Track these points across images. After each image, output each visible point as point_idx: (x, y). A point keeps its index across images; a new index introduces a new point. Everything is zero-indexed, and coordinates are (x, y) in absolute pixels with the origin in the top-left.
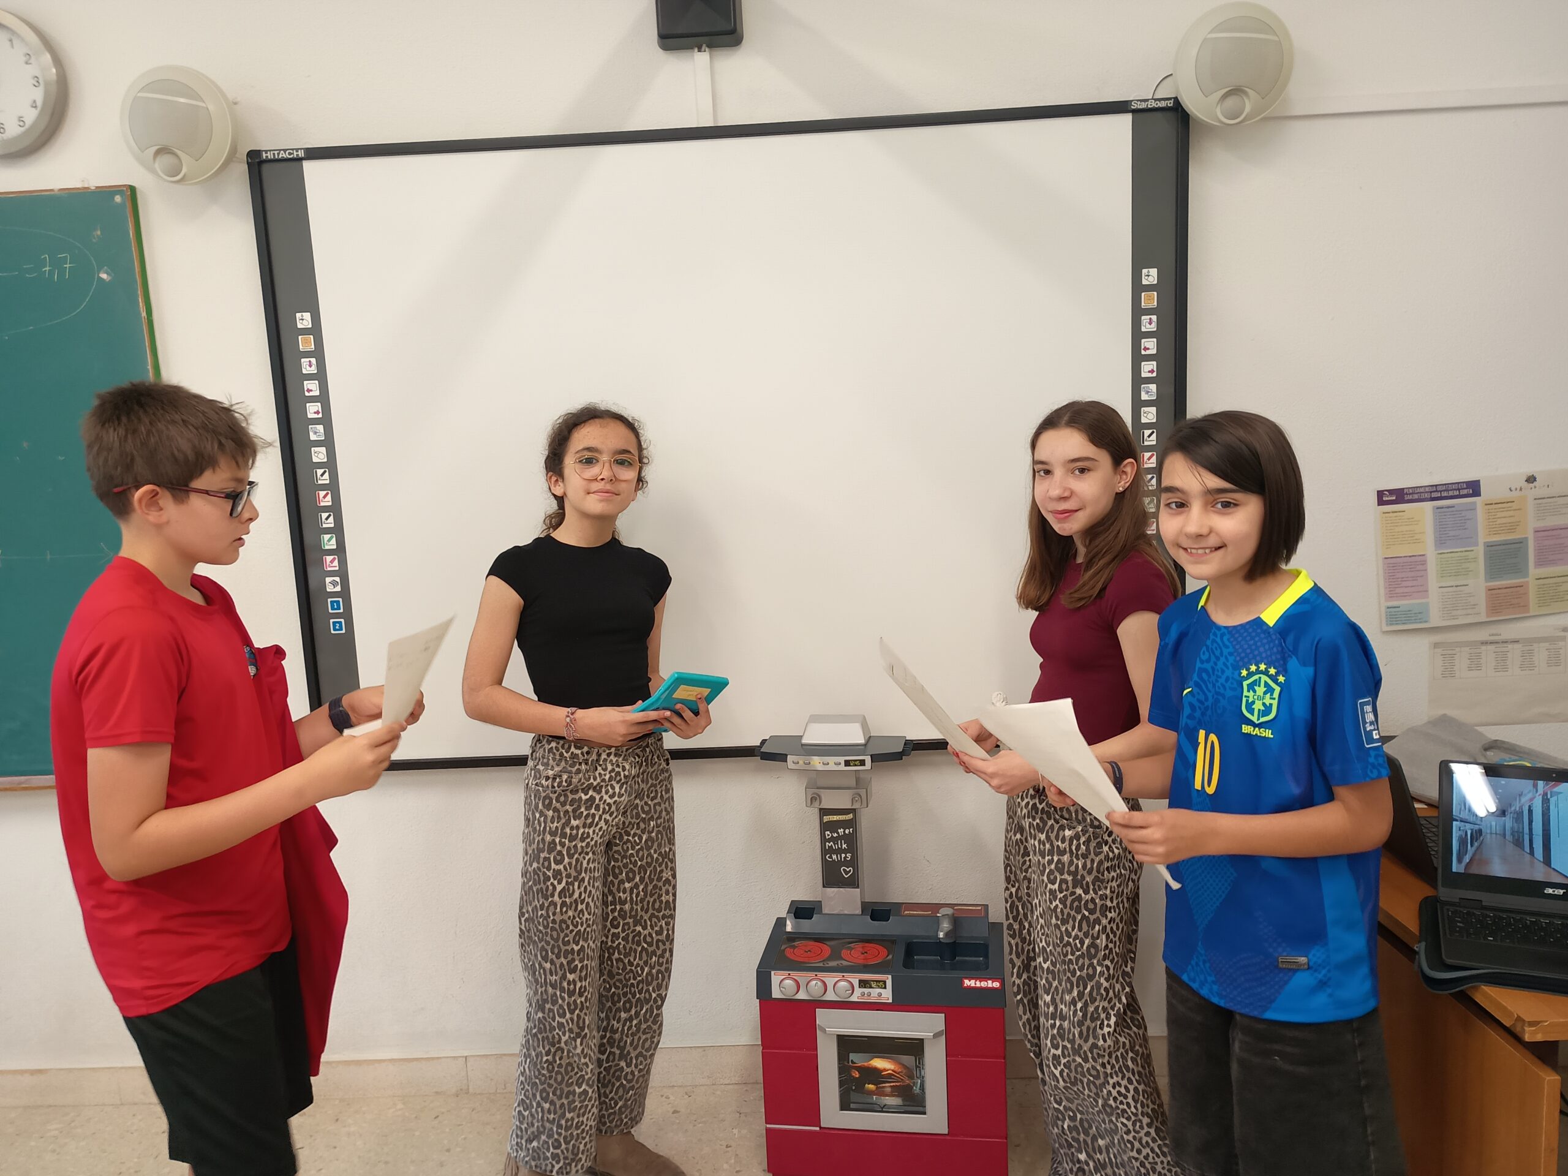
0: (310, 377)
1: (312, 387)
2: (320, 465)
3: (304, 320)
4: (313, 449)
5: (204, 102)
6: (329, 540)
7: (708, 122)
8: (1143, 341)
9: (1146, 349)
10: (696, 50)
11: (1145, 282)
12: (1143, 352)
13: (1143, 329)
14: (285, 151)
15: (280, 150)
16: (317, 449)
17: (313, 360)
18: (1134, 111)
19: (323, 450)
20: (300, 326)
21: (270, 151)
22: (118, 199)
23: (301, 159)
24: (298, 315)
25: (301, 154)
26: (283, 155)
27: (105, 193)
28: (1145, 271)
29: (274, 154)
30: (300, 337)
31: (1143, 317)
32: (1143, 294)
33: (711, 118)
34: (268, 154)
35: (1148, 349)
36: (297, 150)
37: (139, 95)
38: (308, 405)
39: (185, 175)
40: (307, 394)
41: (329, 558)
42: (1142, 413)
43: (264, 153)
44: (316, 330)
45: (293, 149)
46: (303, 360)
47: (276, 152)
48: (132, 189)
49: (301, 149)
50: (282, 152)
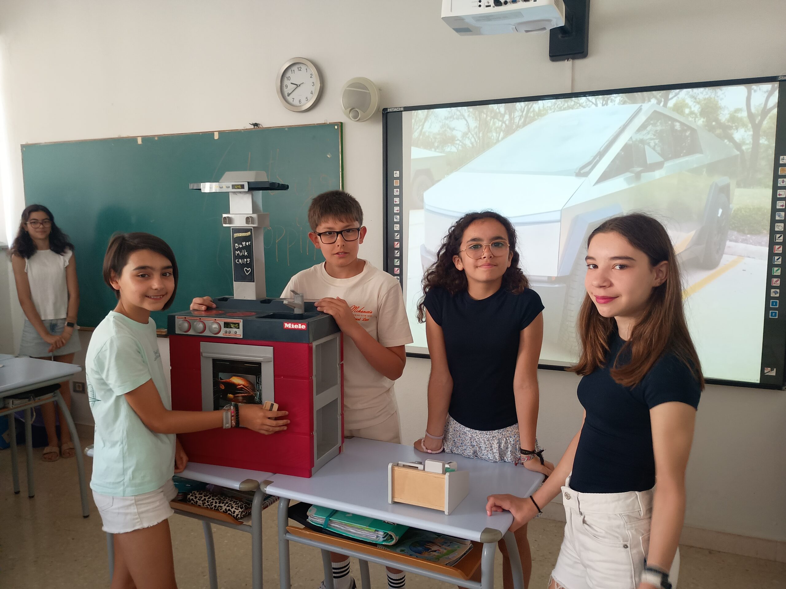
0: (397, 196)
1: (397, 200)
2: (397, 231)
3: (397, 174)
4: (395, 225)
5: (368, 90)
6: (397, 262)
7: (569, 91)
8: (778, 191)
9: (780, 195)
10: (566, 60)
11: (781, 162)
12: (778, 196)
13: (779, 185)
14: (396, 108)
15: (394, 108)
16: (396, 225)
17: (398, 190)
18: (780, 81)
19: (398, 225)
20: (395, 176)
21: (391, 108)
22: (336, 127)
23: (402, 111)
24: (395, 172)
25: (402, 109)
26: (395, 110)
27: (332, 125)
28: (781, 157)
29: (392, 110)
30: (394, 181)
31: (779, 179)
32: (780, 168)
33: (571, 90)
34: (390, 110)
35: (781, 195)
36: (401, 108)
37: (347, 89)
38: (395, 207)
39: (359, 119)
40: (395, 203)
41: (396, 269)
42: (776, 226)
43: (389, 109)
44: (400, 178)
45: (399, 108)
46: (395, 190)
47: (393, 109)
48: (341, 123)
49: (402, 107)
50: (395, 109)
